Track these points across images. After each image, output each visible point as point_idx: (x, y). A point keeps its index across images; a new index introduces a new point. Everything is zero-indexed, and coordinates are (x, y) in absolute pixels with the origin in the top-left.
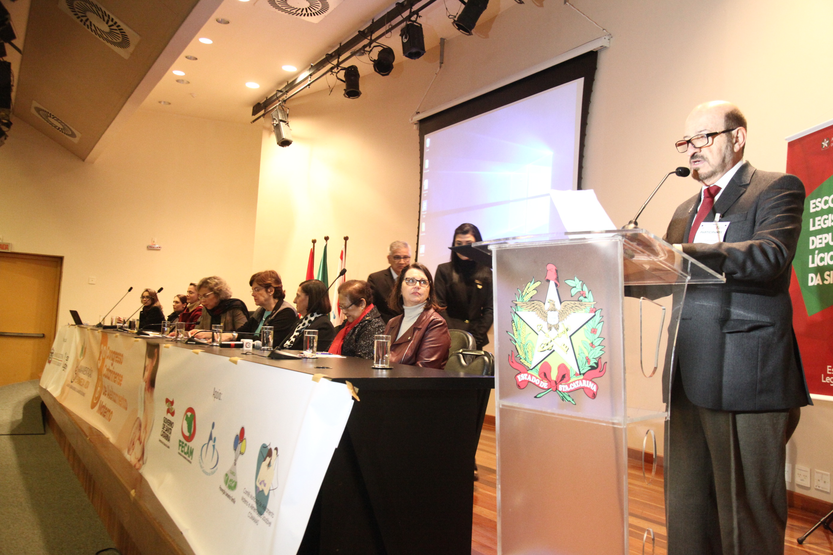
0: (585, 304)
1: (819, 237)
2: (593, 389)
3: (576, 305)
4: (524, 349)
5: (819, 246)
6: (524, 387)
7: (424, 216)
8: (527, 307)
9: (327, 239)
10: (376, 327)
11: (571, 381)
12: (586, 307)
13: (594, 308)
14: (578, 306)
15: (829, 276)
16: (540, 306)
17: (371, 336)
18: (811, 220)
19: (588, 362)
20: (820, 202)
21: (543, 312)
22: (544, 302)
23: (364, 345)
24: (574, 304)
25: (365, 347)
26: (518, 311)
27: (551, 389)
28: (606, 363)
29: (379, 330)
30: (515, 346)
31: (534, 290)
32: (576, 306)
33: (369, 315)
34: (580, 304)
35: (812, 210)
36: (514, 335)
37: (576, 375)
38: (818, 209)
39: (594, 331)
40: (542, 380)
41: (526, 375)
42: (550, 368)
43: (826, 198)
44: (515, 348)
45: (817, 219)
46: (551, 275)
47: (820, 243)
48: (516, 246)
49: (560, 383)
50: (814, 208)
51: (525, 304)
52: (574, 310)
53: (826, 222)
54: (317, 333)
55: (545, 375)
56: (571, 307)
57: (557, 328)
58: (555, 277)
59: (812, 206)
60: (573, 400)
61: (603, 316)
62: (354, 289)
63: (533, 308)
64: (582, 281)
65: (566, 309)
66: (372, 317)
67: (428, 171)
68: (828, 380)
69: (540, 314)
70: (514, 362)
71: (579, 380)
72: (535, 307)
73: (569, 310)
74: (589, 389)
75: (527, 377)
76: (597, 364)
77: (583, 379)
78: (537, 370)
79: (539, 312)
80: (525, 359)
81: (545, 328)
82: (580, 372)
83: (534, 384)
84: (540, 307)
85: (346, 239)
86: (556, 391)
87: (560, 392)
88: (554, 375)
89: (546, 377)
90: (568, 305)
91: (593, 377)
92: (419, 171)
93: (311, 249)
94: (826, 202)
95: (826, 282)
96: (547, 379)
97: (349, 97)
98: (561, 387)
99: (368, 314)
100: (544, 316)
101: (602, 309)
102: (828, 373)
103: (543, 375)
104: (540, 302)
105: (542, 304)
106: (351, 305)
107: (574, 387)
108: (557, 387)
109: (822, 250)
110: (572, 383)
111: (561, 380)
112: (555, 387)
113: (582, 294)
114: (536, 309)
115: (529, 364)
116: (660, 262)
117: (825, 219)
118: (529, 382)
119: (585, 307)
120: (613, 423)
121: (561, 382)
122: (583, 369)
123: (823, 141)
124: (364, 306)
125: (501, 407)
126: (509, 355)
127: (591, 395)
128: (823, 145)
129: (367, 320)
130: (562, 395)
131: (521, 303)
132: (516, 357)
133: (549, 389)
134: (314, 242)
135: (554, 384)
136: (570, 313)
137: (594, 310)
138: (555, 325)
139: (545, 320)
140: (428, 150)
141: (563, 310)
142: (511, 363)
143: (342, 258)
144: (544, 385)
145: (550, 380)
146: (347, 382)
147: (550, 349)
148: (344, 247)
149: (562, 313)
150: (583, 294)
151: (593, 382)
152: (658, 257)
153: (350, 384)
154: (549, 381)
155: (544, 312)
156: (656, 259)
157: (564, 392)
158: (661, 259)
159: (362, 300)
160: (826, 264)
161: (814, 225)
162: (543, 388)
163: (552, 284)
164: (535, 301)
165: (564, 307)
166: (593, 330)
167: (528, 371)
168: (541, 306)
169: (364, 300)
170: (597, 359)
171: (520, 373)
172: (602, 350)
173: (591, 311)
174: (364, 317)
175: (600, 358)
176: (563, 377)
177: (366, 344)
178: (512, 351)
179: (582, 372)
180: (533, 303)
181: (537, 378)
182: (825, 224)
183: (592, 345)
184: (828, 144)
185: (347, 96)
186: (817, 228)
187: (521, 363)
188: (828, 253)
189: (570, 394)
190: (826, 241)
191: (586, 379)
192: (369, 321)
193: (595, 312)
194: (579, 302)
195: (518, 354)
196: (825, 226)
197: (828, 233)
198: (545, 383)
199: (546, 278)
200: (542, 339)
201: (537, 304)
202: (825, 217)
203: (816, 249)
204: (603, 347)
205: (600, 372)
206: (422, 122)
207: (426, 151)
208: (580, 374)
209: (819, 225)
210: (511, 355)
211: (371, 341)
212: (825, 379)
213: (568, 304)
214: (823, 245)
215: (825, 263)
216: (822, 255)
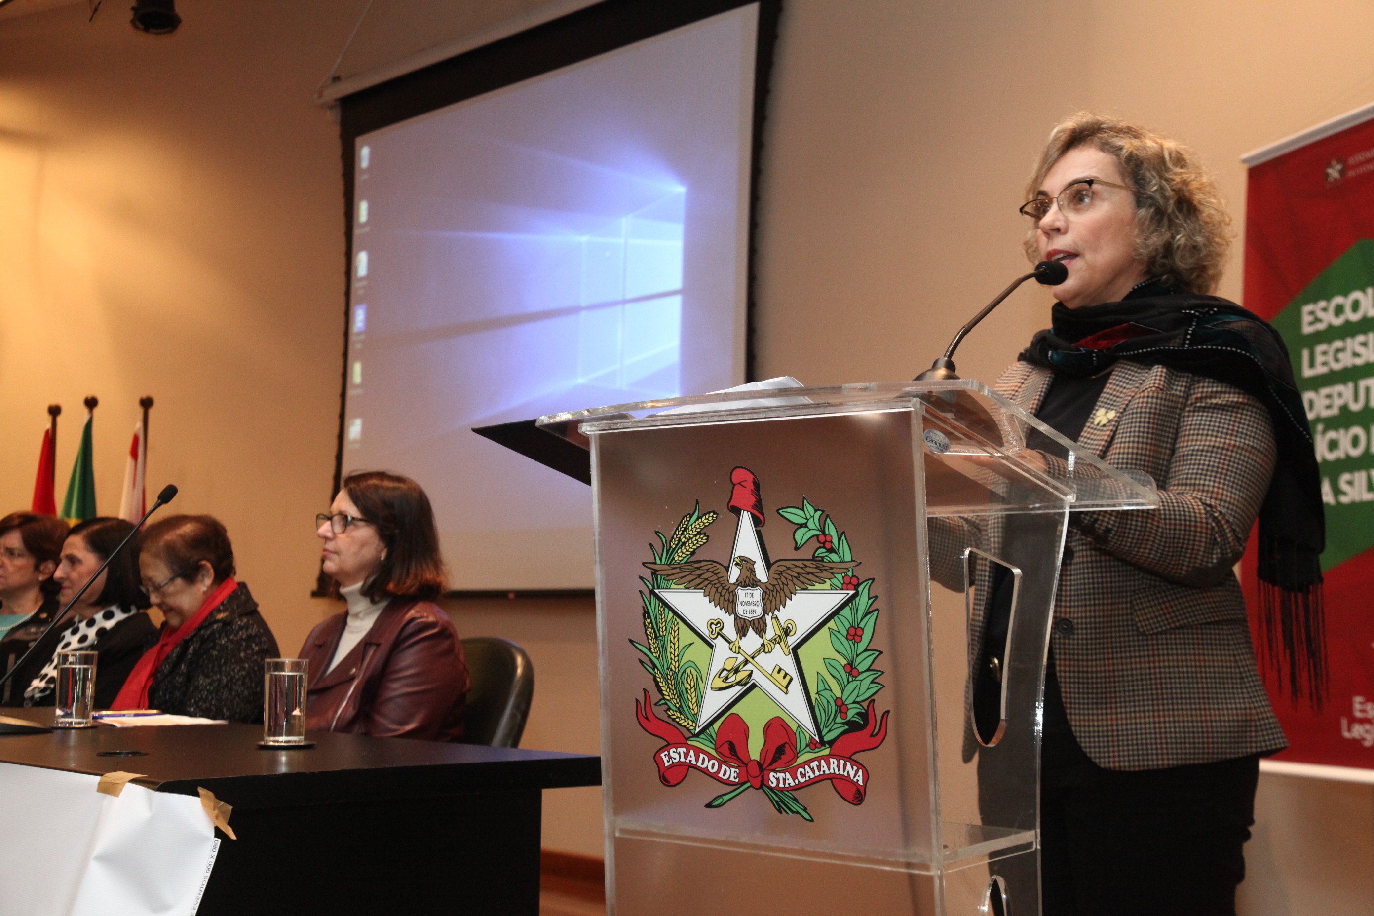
0: (831, 568)
1: (1325, 391)
2: (855, 780)
3: (808, 570)
4: (677, 683)
5: (1325, 413)
6: (676, 782)
7: (359, 346)
8: (682, 578)
9: (91, 403)
10: (242, 639)
11: (800, 760)
12: (832, 573)
13: (853, 576)
14: (812, 574)
15: (1350, 483)
16: (716, 574)
17: (225, 663)
18: (1306, 354)
19: (841, 711)
20: (1325, 310)
21: (723, 588)
22: (727, 565)
23: (206, 687)
24: (802, 568)
25: (208, 691)
26: (658, 588)
27: (748, 784)
28: (888, 712)
29: (248, 647)
30: (652, 677)
31: (699, 533)
32: (808, 573)
33: (225, 607)
34: (817, 567)
35: (1307, 329)
36: (650, 650)
37: (812, 745)
38: (1320, 327)
39: (856, 634)
40: (725, 763)
41: (682, 750)
42: (745, 731)
43: (1338, 300)
44: (653, 683)
45: (1320, 348)
46: (744, 496)
47: (1329, 407)
48: (654, 424)
49: (770, 768)
50: (1311, 324)
51: (678, 570)
52: (803, 583)
53: (1341, 356)
54: (95, 660)
55: (732, 747)
56: (796, 575)
57: (760, 629)
58: (753, 500)
59: (1306, 319)
60: (805, 810)
61: (876, 597)
62: (181, 536)
63: (699, 581)
64: (823, 511)
65: (783, 579)
66: (233, 612)
67: (367, 229)
68: (1358, 731)
69: (718, 595)
70: (651, 717)
71: (818, 759)
72: (705, 576)
73: (790, 583)
74: (847, 779)
75: (686, 755)
76: (864, 715)
77: (831, 755)
78: (711, 736)
79: (714, 590)
80: (680, 710)
81: (730, 631)
82: (821, 737)
83: (705, 771)
84: (715, 577)
85: (147, 403)
86: (761, 788)
87: (771, 789)
88: (755, 747)
89: (736, 755)
90: (788, 571)
91: (857, 750)
92: (342, 229)
93: (47, 432)
94: (1339, 310)
95: (1343, 499)
96: (739, 759)
97: (146, 29)
98: (774, 779)
99: (222, 604)
100: (726, 599)
101: (873, 579)
102: (1358, 714)
103: (726, 749)
104: (715, 564)
105: (723, 570)
106: (172, 580)
107: (807, 775)
108: (763, 777)
109: (1332, 423)
110: (802, 765)
111: (774, 760)
112: (760, 778)
113: (823, 540)
114: (706, 582)
115: (691, 723)
116: (1007, 458)
117: (1338, 351)
118: (690, 766)
119: (830, 576)
120: (909, 865)
121: (774, 765)
122: (830, 731)
123: (1329, 165)
124: (208, 581)
125: (618, 834)
126: (637, 701)
127: (850, 796)
128: (1327, 175)
129: (218, 621)
130: (777, 799)
131: (666, 567)
132: (656, 704)
133: (743, 784)
134: (55, 411)
135: (755, 771)
136: (793, 591)
137: (855, 581)
138: (756, 622)
139: (730, 610)
140: (365, 177)
141: (775, 582)
142: (643, 721)
143: (134, 454)
144: (731, 773)
145: (746, 762)
146: (201, 790)
147: (743, 682)
148: (139, 425)
149: (772, 591)
150: (824, 543)
151: (855, 763)
152: (1003, 449)
153: (211, 794)
154: (744, 763)
155: (728, 590)
156: (999, 451)
157: (782, 790)
158: (1009, 453)
159: (203, 566)
160: (1342, 456)
161: (1312, 364)
162: (727, 783)
163: (746, 519)
164: (704, 563)
165: (777, 577)
166: (852, 632)
167: (687, 739)
168: (719, 575)
169: (209, 565)
170: (865, 704)
171: (669, 744)
172: (876, 680)
173: (845, 586)
174: (211, 614)
175: (873, 701)
176: (780, 751)
177: (210, 684)
178: (644, 690)
179: (826, 738)
180: (698, 568)
181: (711, 757)
182: (1337, 360)
183: (852, 669)
184: (1342, 172)
185: (142, 27)
186: (1320, 370)
187: (670, 721)
188: (1348, 429)
189: (796, 794)
190: (1341, 402)
191: (838, 757)
192: (226, 623)
193: (856, 587)
194: (815, 563)
195: (661, 697)
196: (1336, 367)
197: (1346, 382)
198: (733, 770)
199: (731, 504)
200: (722, 655)
201: (708, 570)
202: (1338, 344)
203: (1318, 420)
204: (880, 673)
205: (872, 736)
206: (348, 103)
207: (360, 179)
208: (822, 743)
209: (1325, 364)
210: (642, 701)
211: (227, 677)
212: (1349, 730)
213: (788, 568)
214: (1335, 411)
215: (1339, 454)
216: (1332, 435)
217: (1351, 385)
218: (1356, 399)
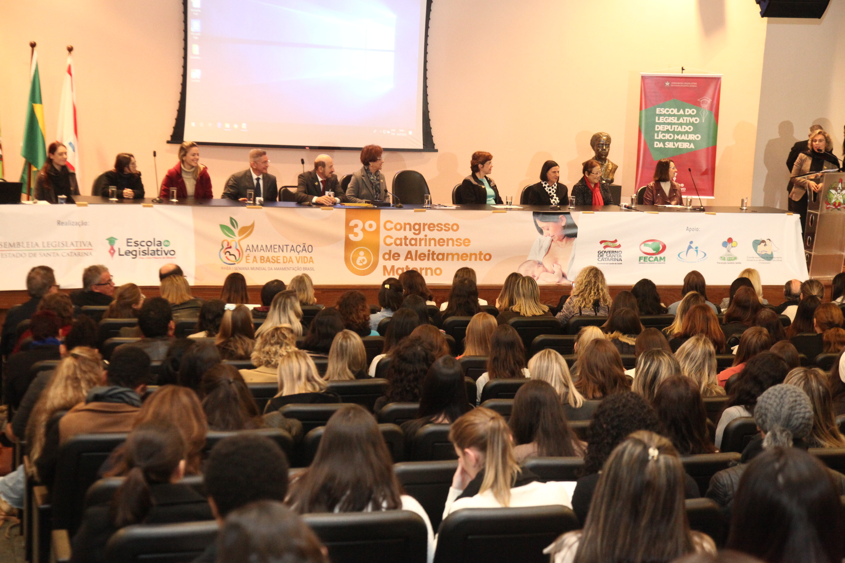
1: (662, 126)
5: (662, 130)
9: (33, 45)
15: (668, 144)
18: (657, 118)
20: (663, 110)
38: (662, 113)
43: (667, 109)
45: (661, 117)
50: (659, 112)
85: (70, 49)
88: (837, 205)
94: (667, 111)
95: (666, 147)
109: (664, 132)
128: (665, 84)
160: (667, 139)
161: (659, 120)
182: (666, 120)
184: (669, 84)
186: (661, 121)
188: (668, 134)
190: (667, 128)
196: (666, 122)
197: (668, 125)
202: (667, 117)
203: (660, 131)
209: (663, 120)
214: (665, 130)
216: (664, 134)
217: (670, 126)
218: (671, 128)
